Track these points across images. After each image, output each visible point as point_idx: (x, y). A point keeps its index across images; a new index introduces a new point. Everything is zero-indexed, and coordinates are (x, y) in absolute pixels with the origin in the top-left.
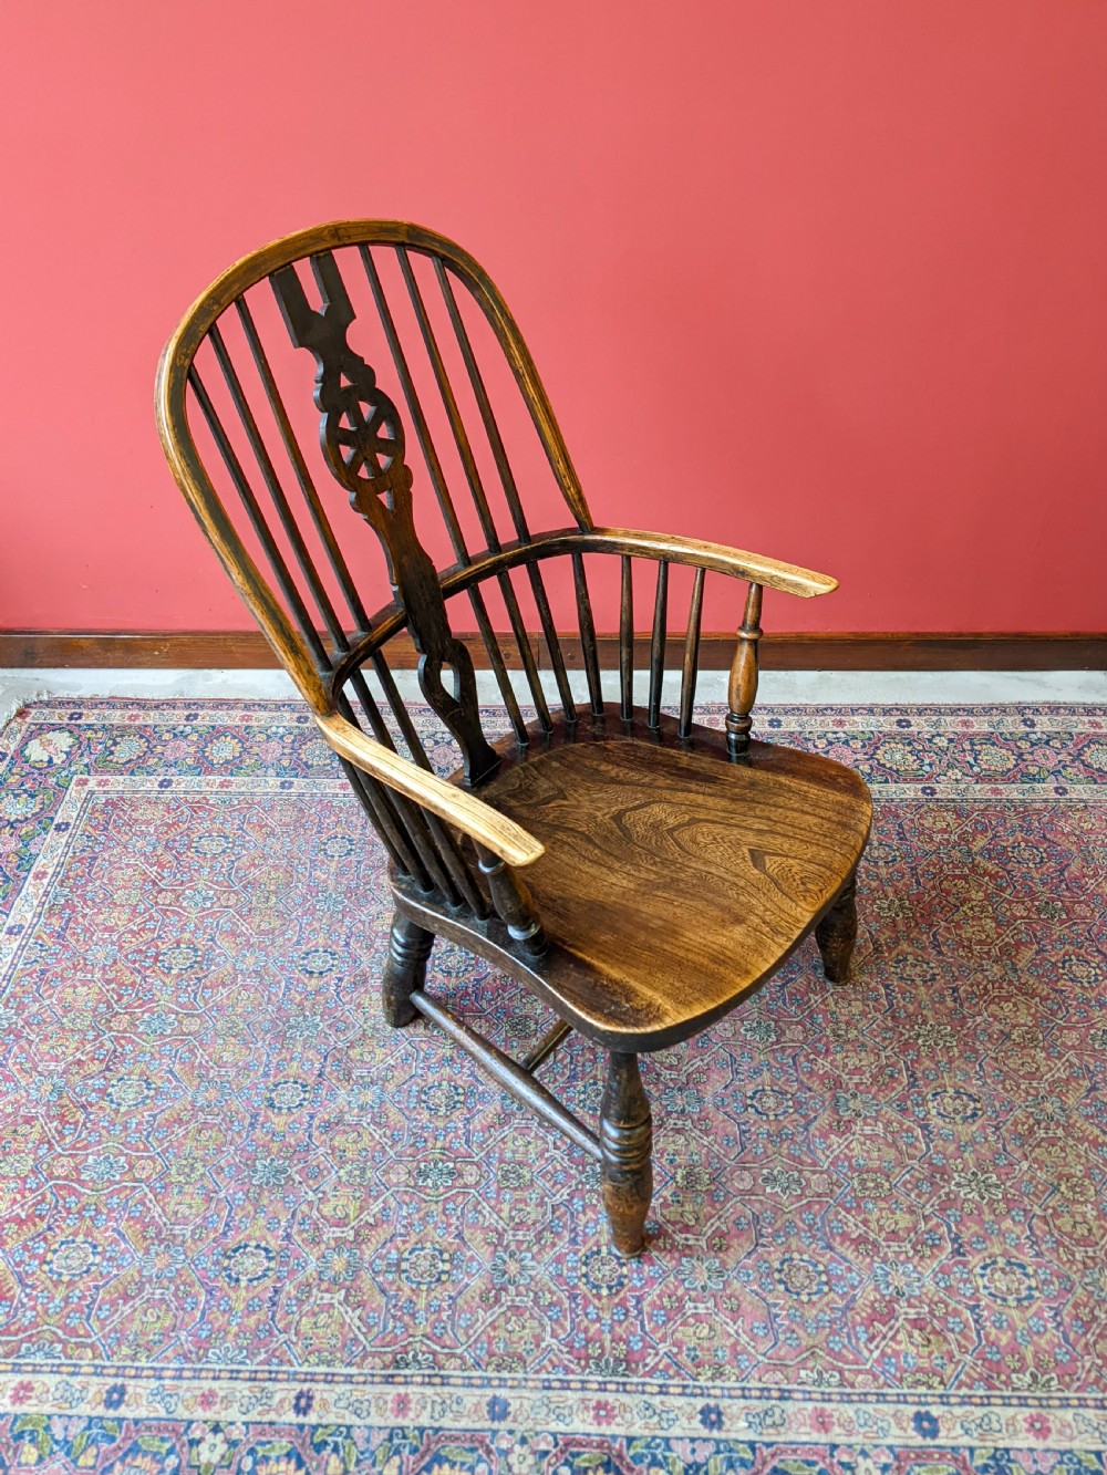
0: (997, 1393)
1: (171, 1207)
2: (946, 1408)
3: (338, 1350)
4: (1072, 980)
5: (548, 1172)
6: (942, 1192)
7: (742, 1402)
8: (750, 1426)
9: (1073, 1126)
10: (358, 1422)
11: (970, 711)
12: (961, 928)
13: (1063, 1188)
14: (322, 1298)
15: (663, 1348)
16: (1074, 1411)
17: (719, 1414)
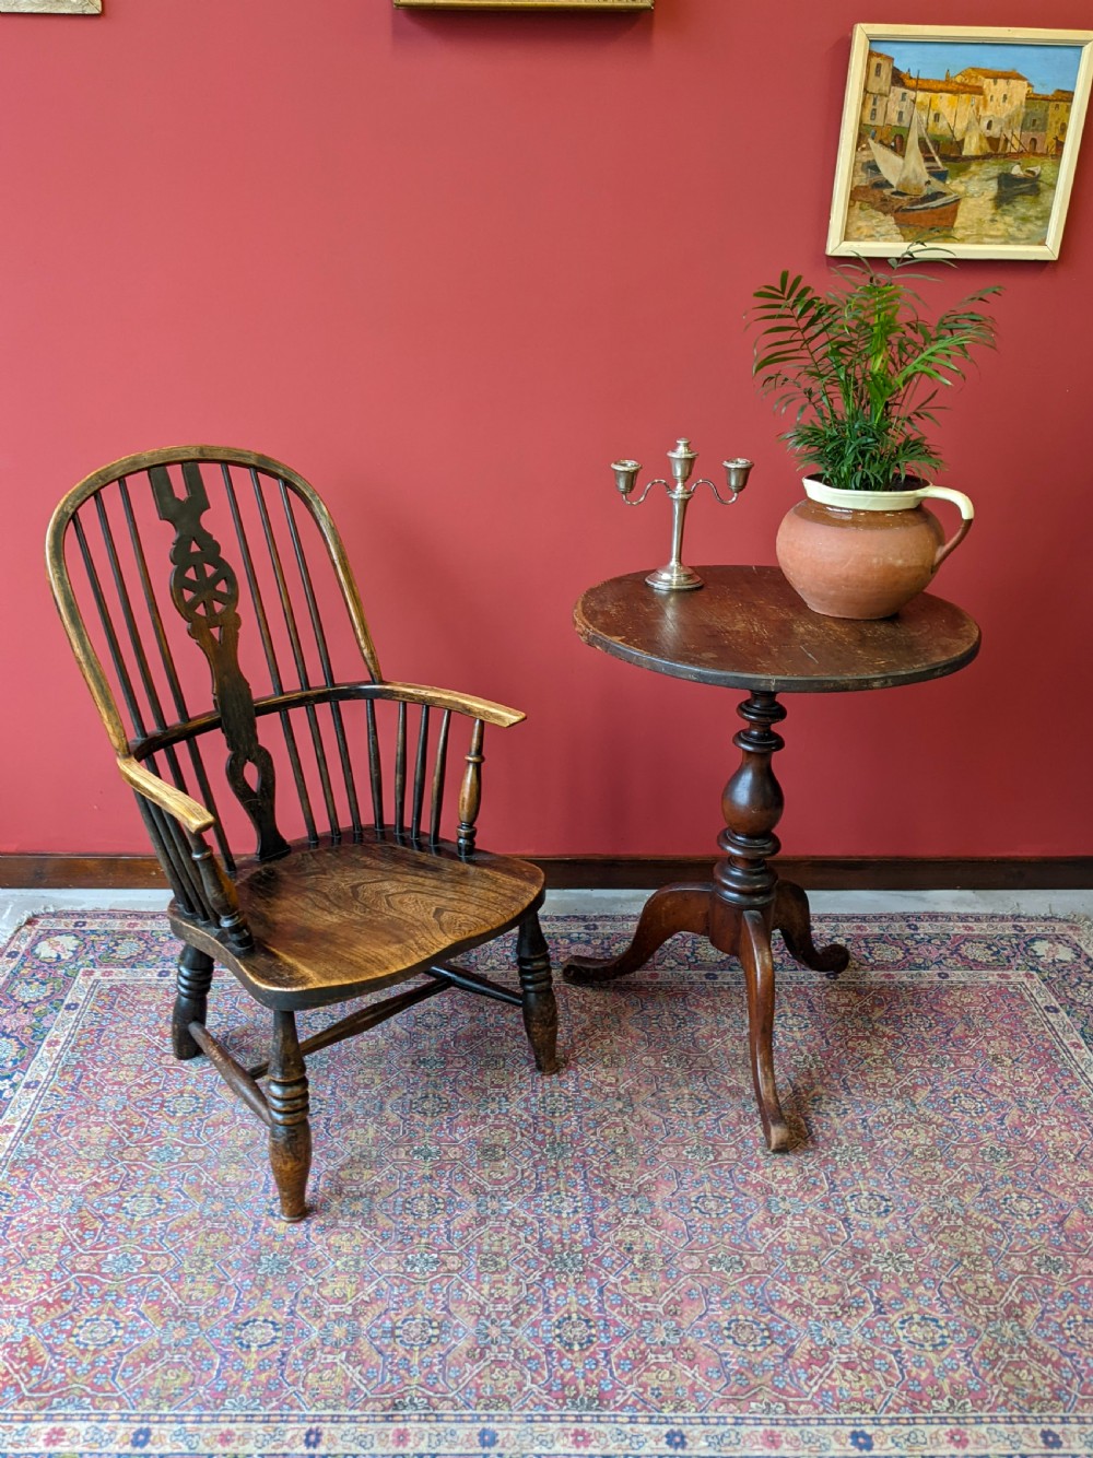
0: (922, 1415)
1: (185, 1293)
2: (878, 1428)
3: (342, 1397)
4: (962, 1112)
5: (521, 1260)
6: (863, 1268)
7: (702, 1427)
8: (710, 1445)
9: (971, 1217)
10: (363, 1451)
11: (864, 919)
12: (866, 1075)
13: (965, 1262)
14: (325, 1359)
15: (630, 1389)
16: (987, 1426)
17: (683, 1437)
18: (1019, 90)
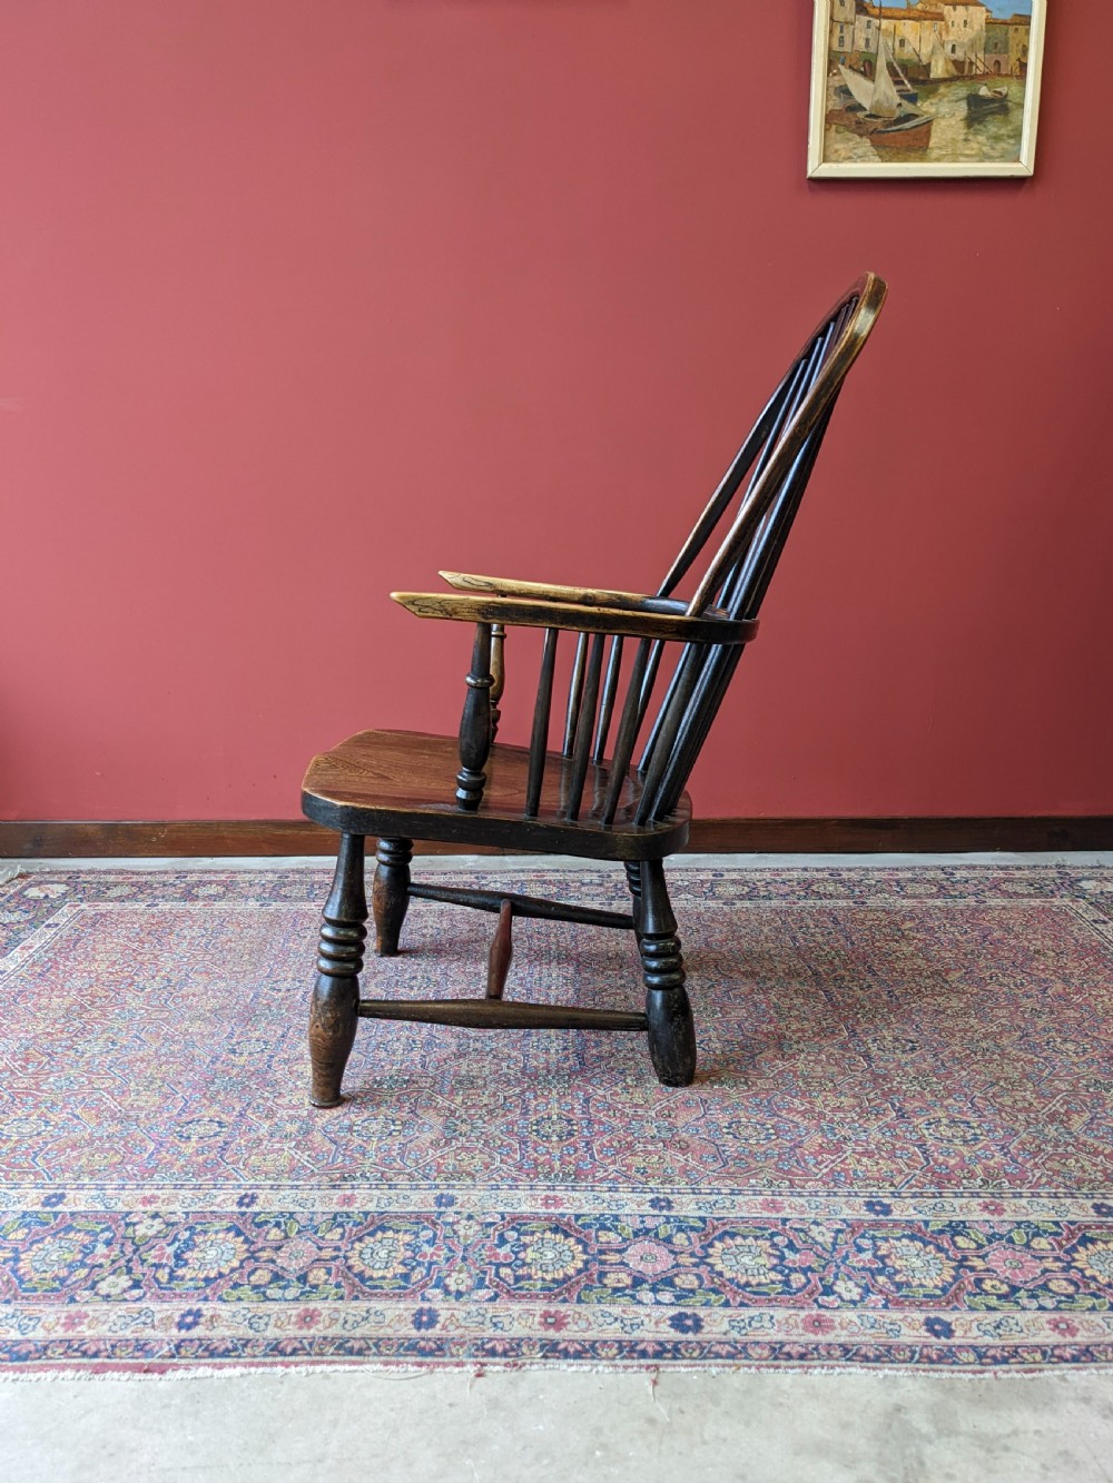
0: (949, 1190)
2: (898, 1199)
6: (884, 1087)
7: (692, 1196)
8: (699, 1209)
9: (1007, 1054)
10: (302, 1210)
14: (272, 1146)
15: (612, 1168)
17: (669, 1202)
18: (978, 16)
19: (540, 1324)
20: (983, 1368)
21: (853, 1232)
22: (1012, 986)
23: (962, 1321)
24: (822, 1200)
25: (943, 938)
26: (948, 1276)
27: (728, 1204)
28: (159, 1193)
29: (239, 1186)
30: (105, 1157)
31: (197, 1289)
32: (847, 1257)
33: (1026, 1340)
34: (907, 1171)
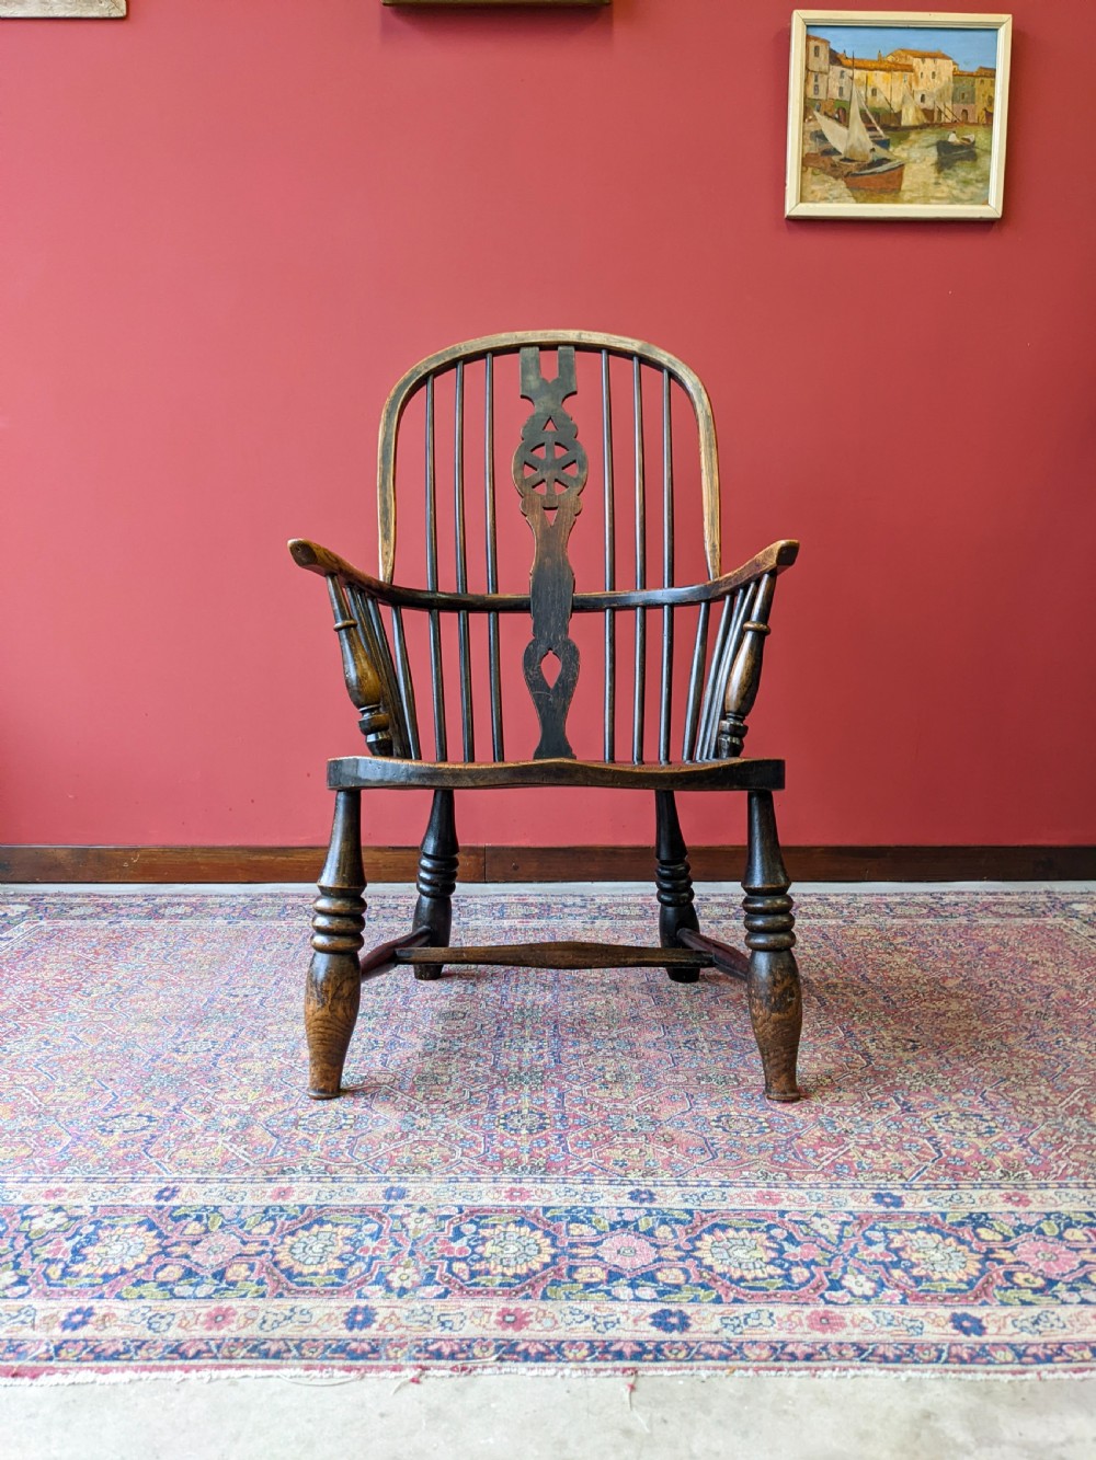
7: (678, 1189)
10: (229, 1203)
17: (651, 1195)
18: (946, 69)
19: (498, 1323)
20: (1024, 1367)
21: (861, 1224)
22: (1013, 992)
23: (993, 1317)
24: (824, 1192)
25: (937, 951)
26: (973, 1268)
27: (718, 1196)
28: (67, 1186)
29: (160, 1180)
30: (13, 1150)
31: (92, 1285)
32: (855, 1250)
33: (1071, 1337)
34: (917, 1163)
